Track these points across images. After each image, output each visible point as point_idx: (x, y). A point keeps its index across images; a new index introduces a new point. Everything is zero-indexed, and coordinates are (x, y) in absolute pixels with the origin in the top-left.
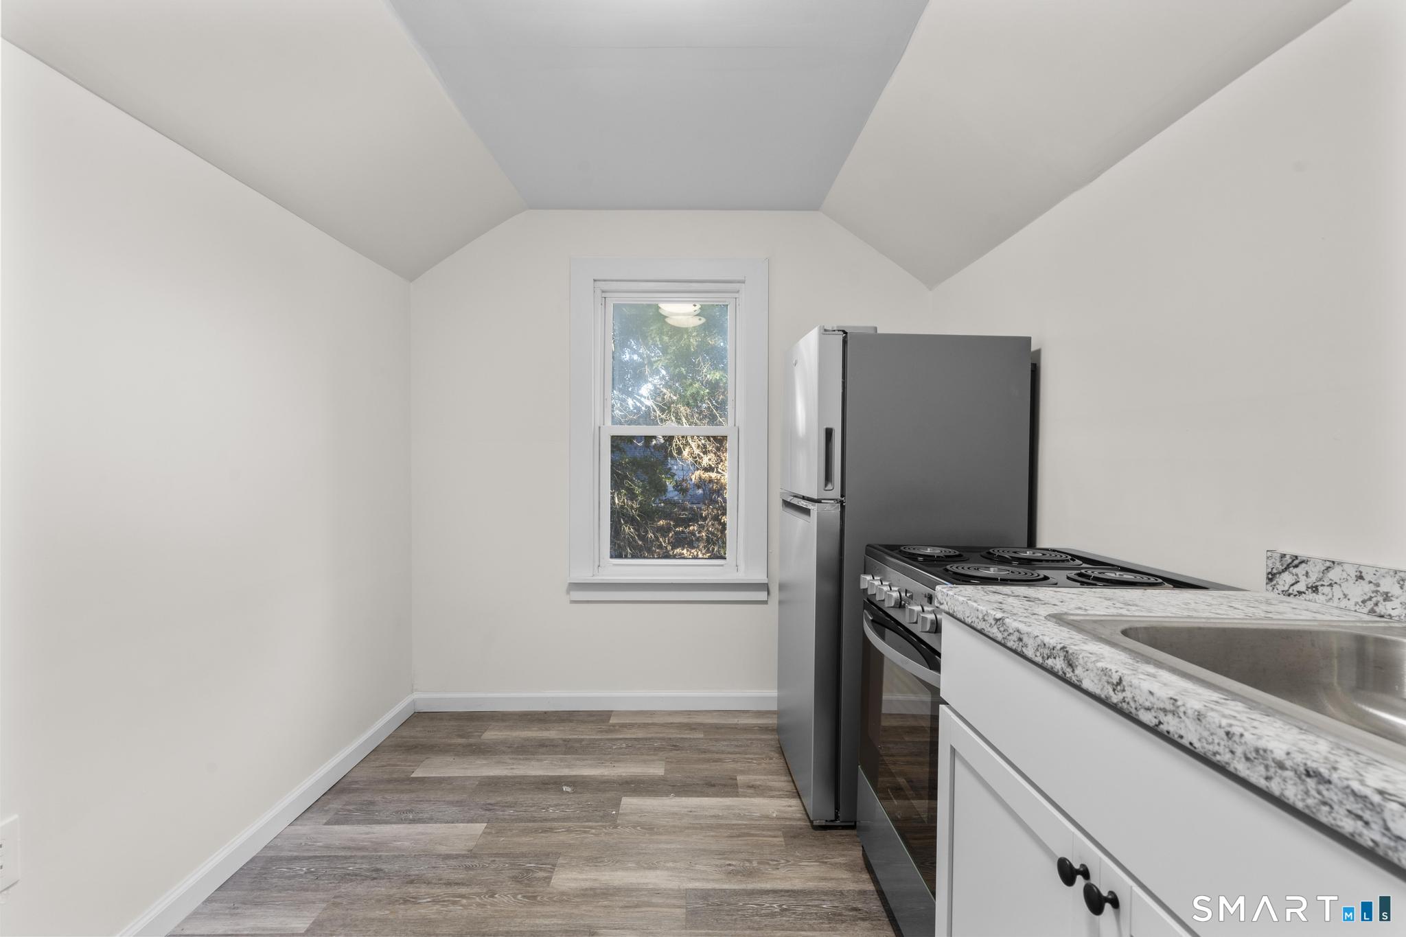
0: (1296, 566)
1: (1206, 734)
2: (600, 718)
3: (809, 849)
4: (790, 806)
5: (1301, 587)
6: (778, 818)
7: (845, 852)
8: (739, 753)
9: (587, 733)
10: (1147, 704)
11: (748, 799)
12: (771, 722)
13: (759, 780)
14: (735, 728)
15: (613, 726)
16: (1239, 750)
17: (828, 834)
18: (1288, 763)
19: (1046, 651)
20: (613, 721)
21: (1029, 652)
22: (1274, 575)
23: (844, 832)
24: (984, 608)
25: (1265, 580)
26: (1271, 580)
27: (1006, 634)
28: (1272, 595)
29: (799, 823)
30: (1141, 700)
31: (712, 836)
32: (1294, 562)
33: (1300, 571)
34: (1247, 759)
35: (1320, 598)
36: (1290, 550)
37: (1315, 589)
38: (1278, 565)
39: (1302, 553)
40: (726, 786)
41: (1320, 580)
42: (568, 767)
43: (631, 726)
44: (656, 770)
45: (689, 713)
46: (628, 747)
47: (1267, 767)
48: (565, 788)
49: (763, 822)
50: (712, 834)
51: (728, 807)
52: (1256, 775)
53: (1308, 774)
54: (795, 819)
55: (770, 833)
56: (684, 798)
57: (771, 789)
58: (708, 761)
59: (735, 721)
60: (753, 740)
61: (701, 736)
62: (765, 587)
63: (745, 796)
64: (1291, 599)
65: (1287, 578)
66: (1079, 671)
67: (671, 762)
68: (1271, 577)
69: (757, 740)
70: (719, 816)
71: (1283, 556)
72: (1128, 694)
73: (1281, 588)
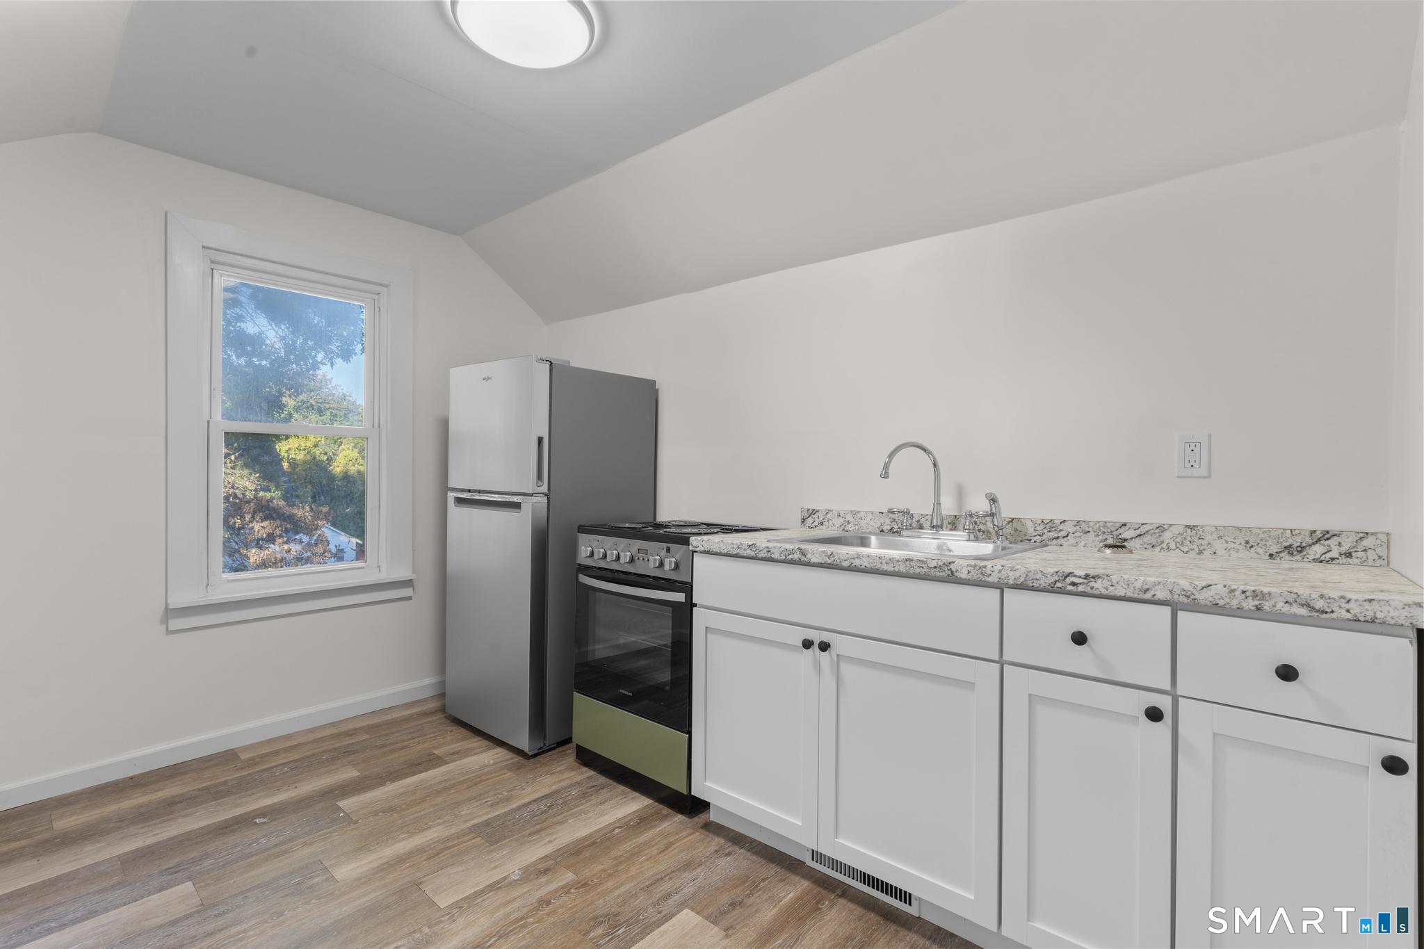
0: (814, 514)
1: (871, 561)
2: (228, 757)
3: (536, 771)
4: (497, 754)
5: (816, 524)
6: (494, 764)
7: (561, 763)
8: (418, 737)
9: (228, 775)
10: (846, 558)
11: (458, 762)
12: (425, 708)
13: (455, 747)
14: (394, 722)
15: (254, 760)
16: (884, 562)
17: (540, 758)
18: (900, 560)
19: (787, 553)
20: (243, 756)
21: (776, 556)
22: (804, 520)
23: (550, 753)
24: (738, 542)
25: (800, 522)
26: (803, 522)
27: (757, 551)
28: (805, 529)
29: (513, 761)
30: (842, 558)
31: (454, 793)
32: (814, 512)
33: (815, 516)
34: (887, 563)
35: (824, 527)
36: (811, 507)
37: (822, 524)
38: (806, 514)
39: (816, 508)
40: (433, 761)
41: (824, 519)
42: (237, 806)
43: (277, 752)
44: (349, 773)
45: (333, 724)
46: (292, 769)
47: (894, 564)
48: (257, 821)
49: (487, 770)
50: (453, 791)
51: (448, 772)
52: (890, 568)
53: (907, 560)
54: (508, 760)
55: (500, 773)
56: (400, 782)
57: (471, 749)
58: (394, 751)
59: (389, 717)
60: (423, 724)
61: (368, 736)
62: (408, 583)
63: (452, 762)
64: (812, 529)
65: (810, 520)
66: (809, 556)
67: (359, 763)
68: (803, 521)
69: (426, 723)
70: (445, 780)
71: (809, 510)
72: (836, 558)
73: (807, 525)
